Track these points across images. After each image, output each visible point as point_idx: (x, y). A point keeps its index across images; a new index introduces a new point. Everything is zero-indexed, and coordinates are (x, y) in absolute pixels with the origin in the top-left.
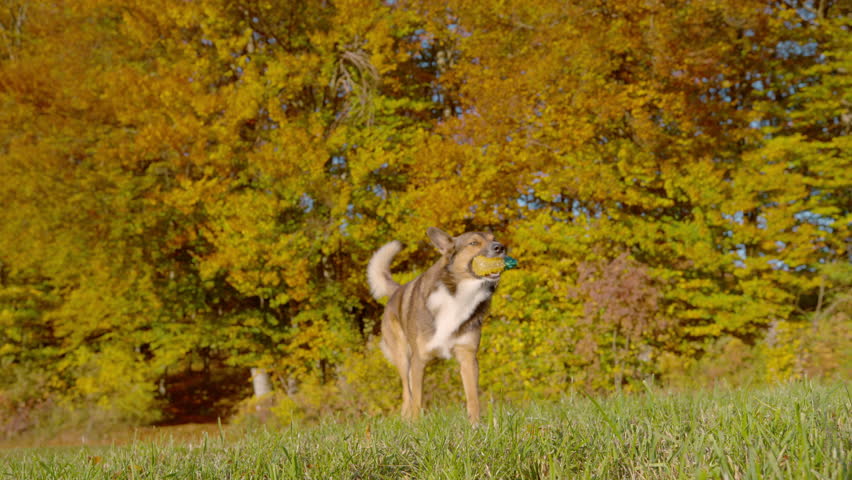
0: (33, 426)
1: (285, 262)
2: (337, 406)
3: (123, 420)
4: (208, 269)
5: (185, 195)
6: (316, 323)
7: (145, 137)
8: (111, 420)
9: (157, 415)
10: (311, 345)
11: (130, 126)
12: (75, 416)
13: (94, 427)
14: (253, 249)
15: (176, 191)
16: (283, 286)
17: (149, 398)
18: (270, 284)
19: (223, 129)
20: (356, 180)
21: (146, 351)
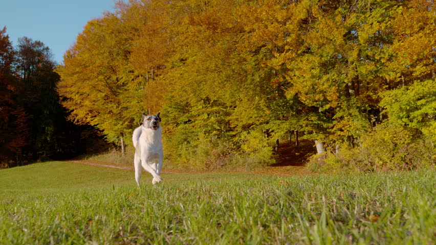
0: (226, 164)
1: (325, 88)
2: (358, 159)
3: (260, 163)
4: (289, 95)
5: (277, 61)
6: (346, 118)
7: (255, 36)
8: (255, 163)
9: (274, 161)
10: (343, 129)
11: (250, 32)
12: (241, 161)
13: (248, 165)
14: (309, 83)
15: (273, 59)
16: (326, 101)
17: (270, 154)
18: (319, 100)
19: (291, 26)
20: (362, 42)
21: (268, 133)
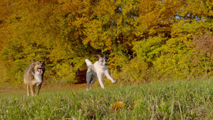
0: (47, 84)
1: (105, 39)
2: (122, 79)
3: (68, 82)
4: (85, 42)
5: (78, 22)
6: (116, 56)
8: (65, 82)
9: (76, 81)
10: (114, 62)
11: (62, 4)
12: (57, 81)
13: (61, 84)
14: (96, 36)
15: (76, 21)
16: (105, 46)
17: (74, 77)
18: (101, 46)
20: (124, 14)
21: (73, 65)
